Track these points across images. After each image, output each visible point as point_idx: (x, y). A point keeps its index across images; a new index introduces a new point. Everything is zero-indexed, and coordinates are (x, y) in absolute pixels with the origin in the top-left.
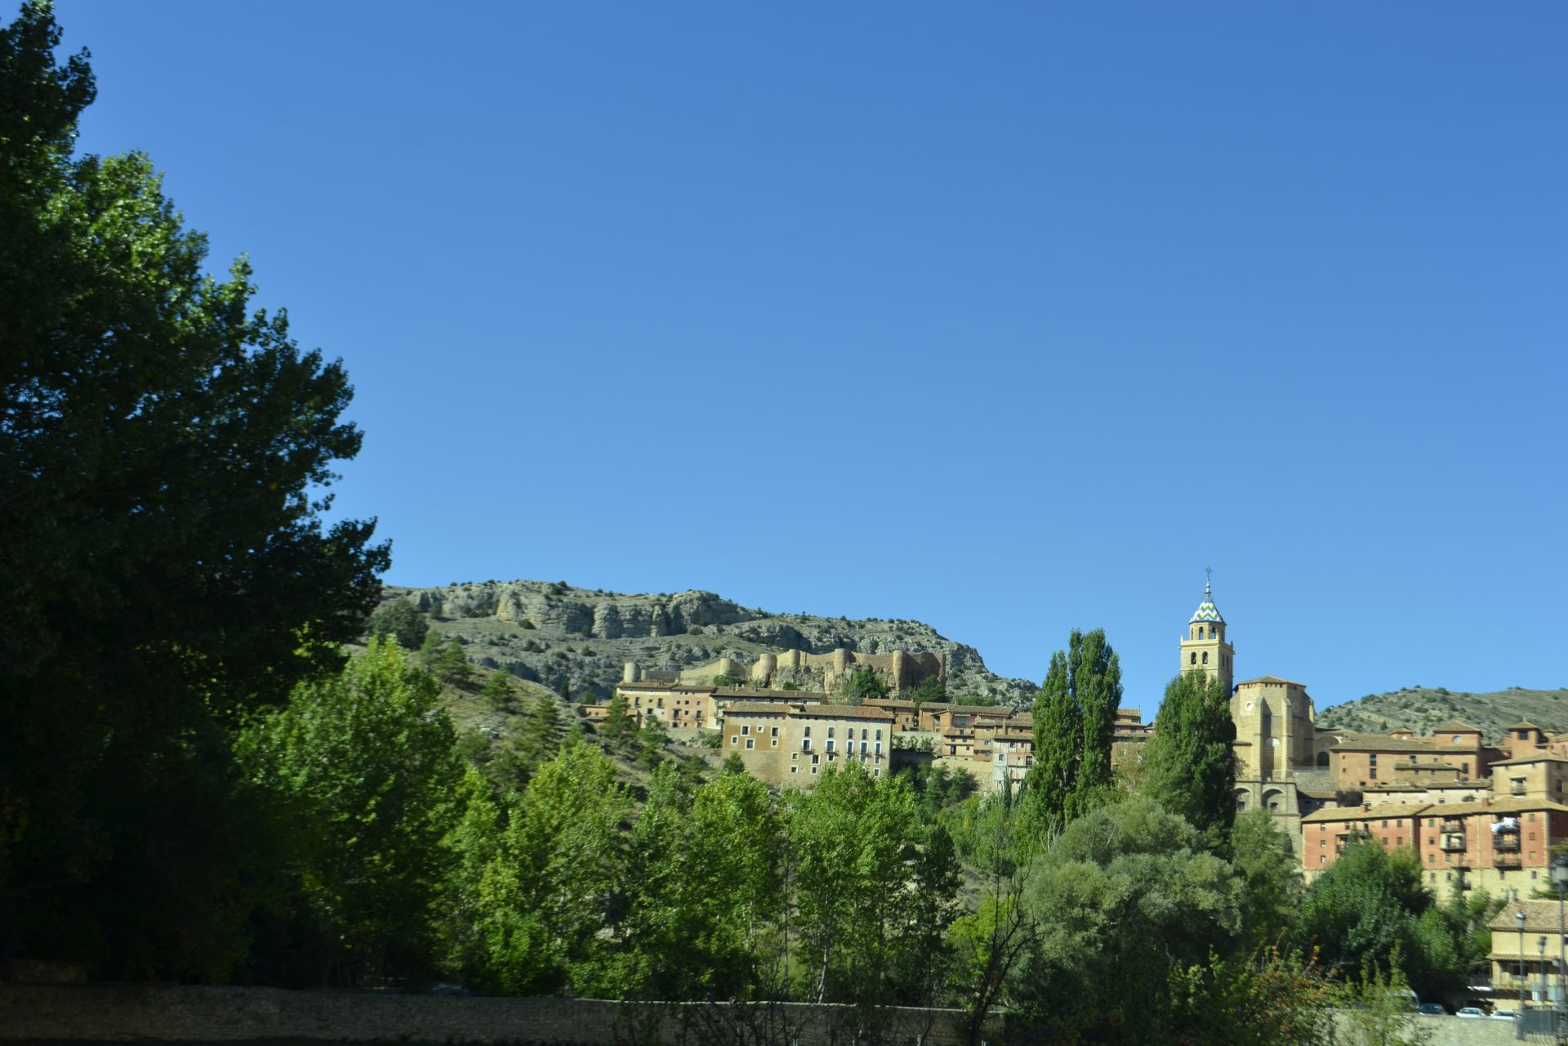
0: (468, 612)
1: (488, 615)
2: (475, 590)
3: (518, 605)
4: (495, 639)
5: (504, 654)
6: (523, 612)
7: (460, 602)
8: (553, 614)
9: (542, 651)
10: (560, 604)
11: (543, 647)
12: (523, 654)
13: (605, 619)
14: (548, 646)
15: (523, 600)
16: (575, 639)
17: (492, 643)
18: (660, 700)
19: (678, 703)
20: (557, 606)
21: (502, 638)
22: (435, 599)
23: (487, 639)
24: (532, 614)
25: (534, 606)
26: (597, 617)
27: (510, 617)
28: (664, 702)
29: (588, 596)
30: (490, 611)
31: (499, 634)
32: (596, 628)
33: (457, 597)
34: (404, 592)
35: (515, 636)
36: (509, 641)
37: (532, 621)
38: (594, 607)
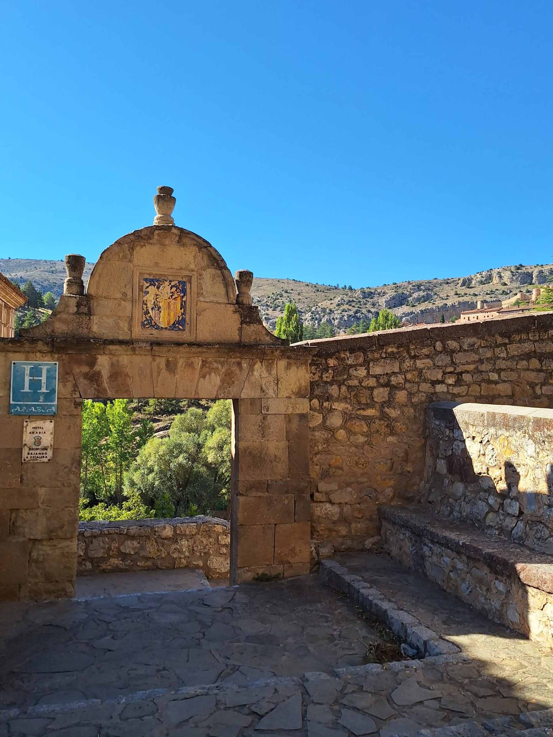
0: (482, 283)
1: (489, 283)
2: (484, 274)
3: (500, 277)
4: (489, 292)
5: (491, 298)
6: (502, 279)
7: (478, 280)
8: (514, 278)
9: (508, 294)
10: (517, 274)
11: (509, 292)
12: (500, 296)
13: (537, 276)
14: (511, 292)
15: (502, 274)
16: (524, 286)
17: (487, 294)
18: (477, 317)
19: (485, 317)
20: (516, 275)
21: (492, 291)
22: (469, 280)
23: (485, 293)
24: (506, 280)
25: (507, 276)
26: (534, 276)
27: (497, 282)
28: (479, 318)
29: (531, 268)
30: (490, 281)
31: (490, 290)
32: (534, 281)
33: (477, 278)
34: (457, 279)
35: (497, 290)
36: (494, 292)
37: (506, 282)
38: (533, 272)
